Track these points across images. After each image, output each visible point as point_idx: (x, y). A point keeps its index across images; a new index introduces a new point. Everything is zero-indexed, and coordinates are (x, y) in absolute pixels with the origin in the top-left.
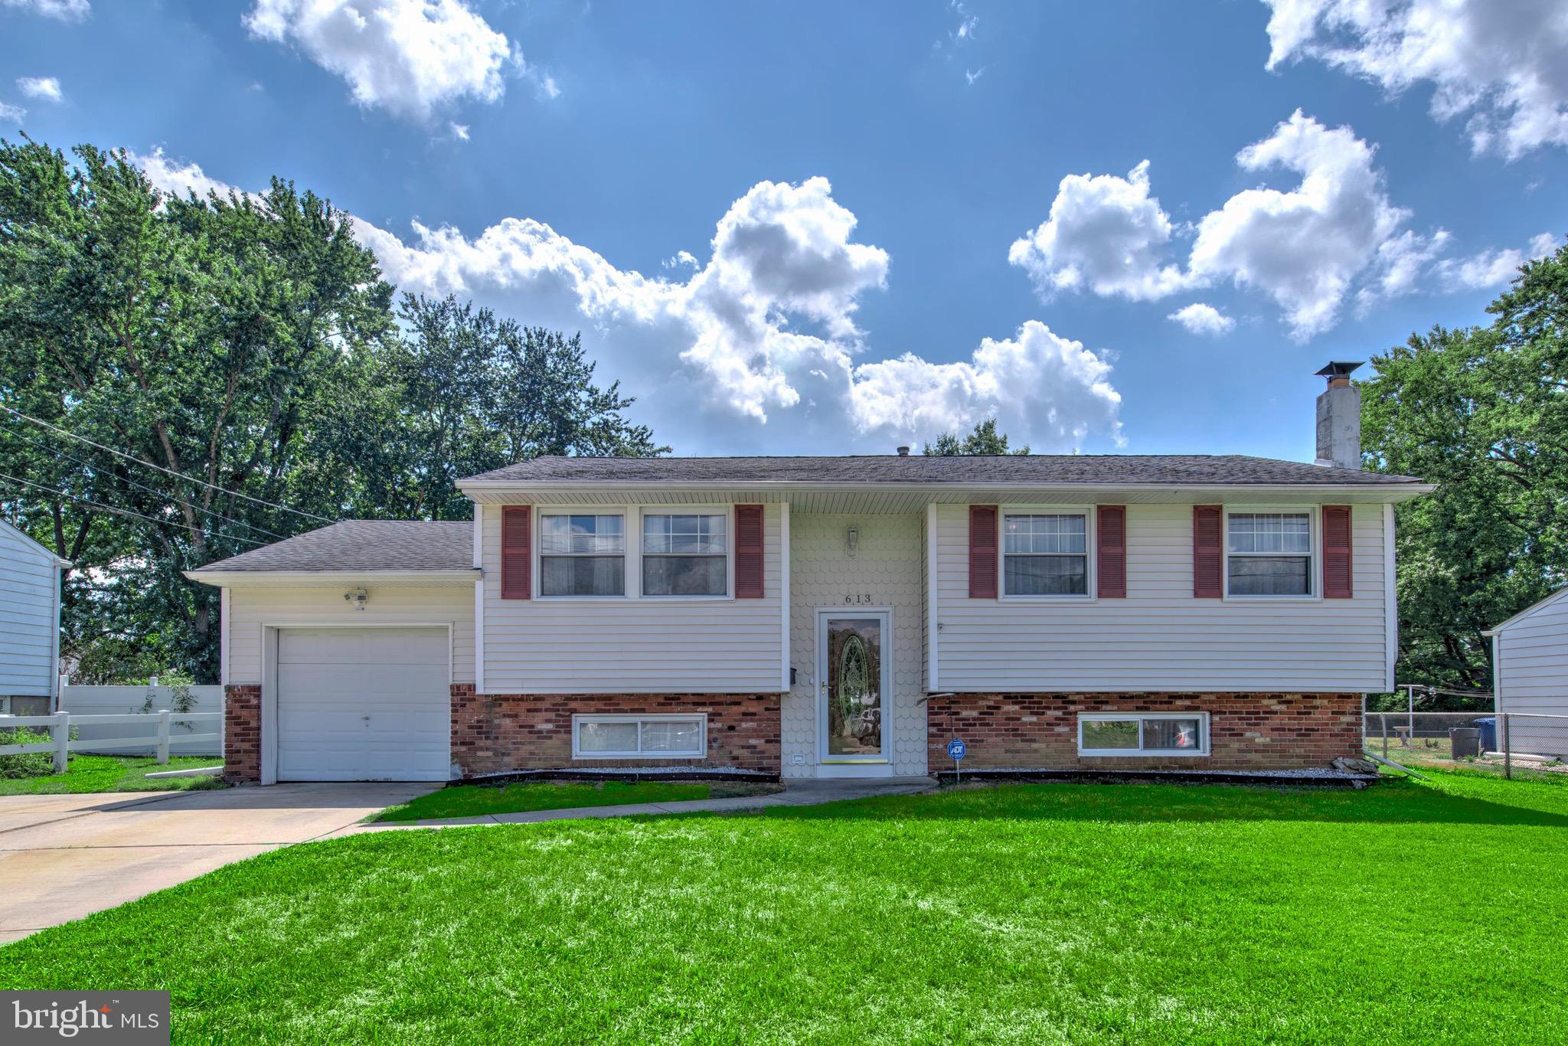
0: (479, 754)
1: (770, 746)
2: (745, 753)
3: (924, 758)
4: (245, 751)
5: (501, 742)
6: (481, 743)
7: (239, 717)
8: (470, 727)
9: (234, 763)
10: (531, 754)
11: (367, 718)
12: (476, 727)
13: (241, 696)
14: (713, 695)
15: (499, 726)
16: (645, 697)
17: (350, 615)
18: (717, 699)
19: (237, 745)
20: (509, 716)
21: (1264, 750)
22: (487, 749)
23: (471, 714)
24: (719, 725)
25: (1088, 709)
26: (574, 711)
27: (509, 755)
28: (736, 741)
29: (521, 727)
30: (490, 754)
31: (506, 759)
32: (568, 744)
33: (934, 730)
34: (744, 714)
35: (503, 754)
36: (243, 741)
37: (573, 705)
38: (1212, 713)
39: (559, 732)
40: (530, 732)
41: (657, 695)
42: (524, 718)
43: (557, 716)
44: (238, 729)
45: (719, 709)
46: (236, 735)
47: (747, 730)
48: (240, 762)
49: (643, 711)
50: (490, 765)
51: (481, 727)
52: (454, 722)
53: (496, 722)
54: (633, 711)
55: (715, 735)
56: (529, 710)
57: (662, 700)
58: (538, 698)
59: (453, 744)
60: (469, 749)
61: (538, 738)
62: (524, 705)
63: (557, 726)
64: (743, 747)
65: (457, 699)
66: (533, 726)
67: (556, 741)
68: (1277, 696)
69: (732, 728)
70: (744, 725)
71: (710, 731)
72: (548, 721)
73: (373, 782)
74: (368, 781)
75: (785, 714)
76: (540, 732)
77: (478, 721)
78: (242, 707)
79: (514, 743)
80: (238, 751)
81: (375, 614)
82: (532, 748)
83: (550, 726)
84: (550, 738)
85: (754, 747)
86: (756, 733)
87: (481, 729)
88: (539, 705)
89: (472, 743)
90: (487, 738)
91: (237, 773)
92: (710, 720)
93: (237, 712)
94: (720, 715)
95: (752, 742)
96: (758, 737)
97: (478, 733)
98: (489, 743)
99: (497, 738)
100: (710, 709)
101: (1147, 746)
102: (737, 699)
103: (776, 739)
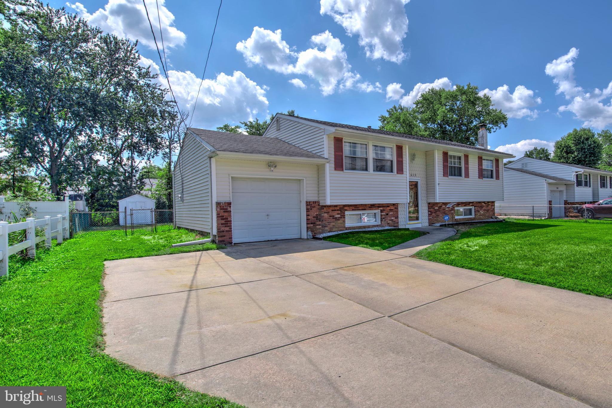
0: (317, 227)
1: (396, 219)
2: (390, 222)
3: (427, 221)
4: (227, 231)
5: (324, 222)
6: (318, 223)
7: (223, 216)
8: (314, 217)
9: (222, 237)
10: (334, 226)
11: (268, 215)
12: (316, 217)
13: (223, 207)
14: (383, 204)
15: (323, 216)
16: (365, 205)
17: (267, 174)
18: (384, 205)
19: (223, 229)
20: (326, 213)
21: (482, 215)
22: (320, 225)
23: (314, 212)
24: (384, 214)
25: (457, 206)
26: (346, 210)
27: (327, 227)
28: (389, 218)
29: (330, 216)
30: (321, 227)
31: (326, 228)
32: (344, 221)
33: (430, 213)
34: (390, 210)
35: (325, 227)
36: (225, 227)
37: (346, 208)
38: (475, 207)
39: (342, 218)
40: (333, 218)
41: (368, 204)
42: (332, 213)
43: (341, 212)
44: (223, 222)
45: (385, 208)
46: (222, 224)
47: (391, 215)
48: (224, 236)
49: (365, 209)
50: (321, 231)
51: (317, 217)
52: (308, 215)
53: (322, 215)
54: (362, 210)
55: (383, 217)
56: (332, 210)
57: (370, 206)
58: (336, 206)
59: (307, 224)
60: (314, 225)
61: (336, 220)
62: (331, 208)
63: (341, 216)
64: (390, 220)
65: (309, 207)
66: (334, 216)
67: (341, 221)
68: (484, 202)
69: (387, 214)
70: (390, 213)
71: (381, 215)
72: (338, 214)
73: (271, 241)
74: (269, 241)
75: (399, 209)
76: (336, 218)
77: (316, 215)
78: (224, 212)
79: (328, 222)
80: (223, 231)
81: (277, 174)
82: (334, 224)
83: (339, 216)
84: (339, 220)
85: (393, 220)
86: (393, 216)
87: (318, 218)
88: (336, 208)
89: (315, 223)
90: (319, 221)
91: (223, 241)
92: (381, 212)
93: (222, 214)
94: (384, 210)
95: (392, 218)
96: (393, 217)
97: (317, 219)
98: (320, 223)
99: (323, 221)
100: (382, 209)
101: (464, 215)
102: (388, 205)
103: (397, 217)
